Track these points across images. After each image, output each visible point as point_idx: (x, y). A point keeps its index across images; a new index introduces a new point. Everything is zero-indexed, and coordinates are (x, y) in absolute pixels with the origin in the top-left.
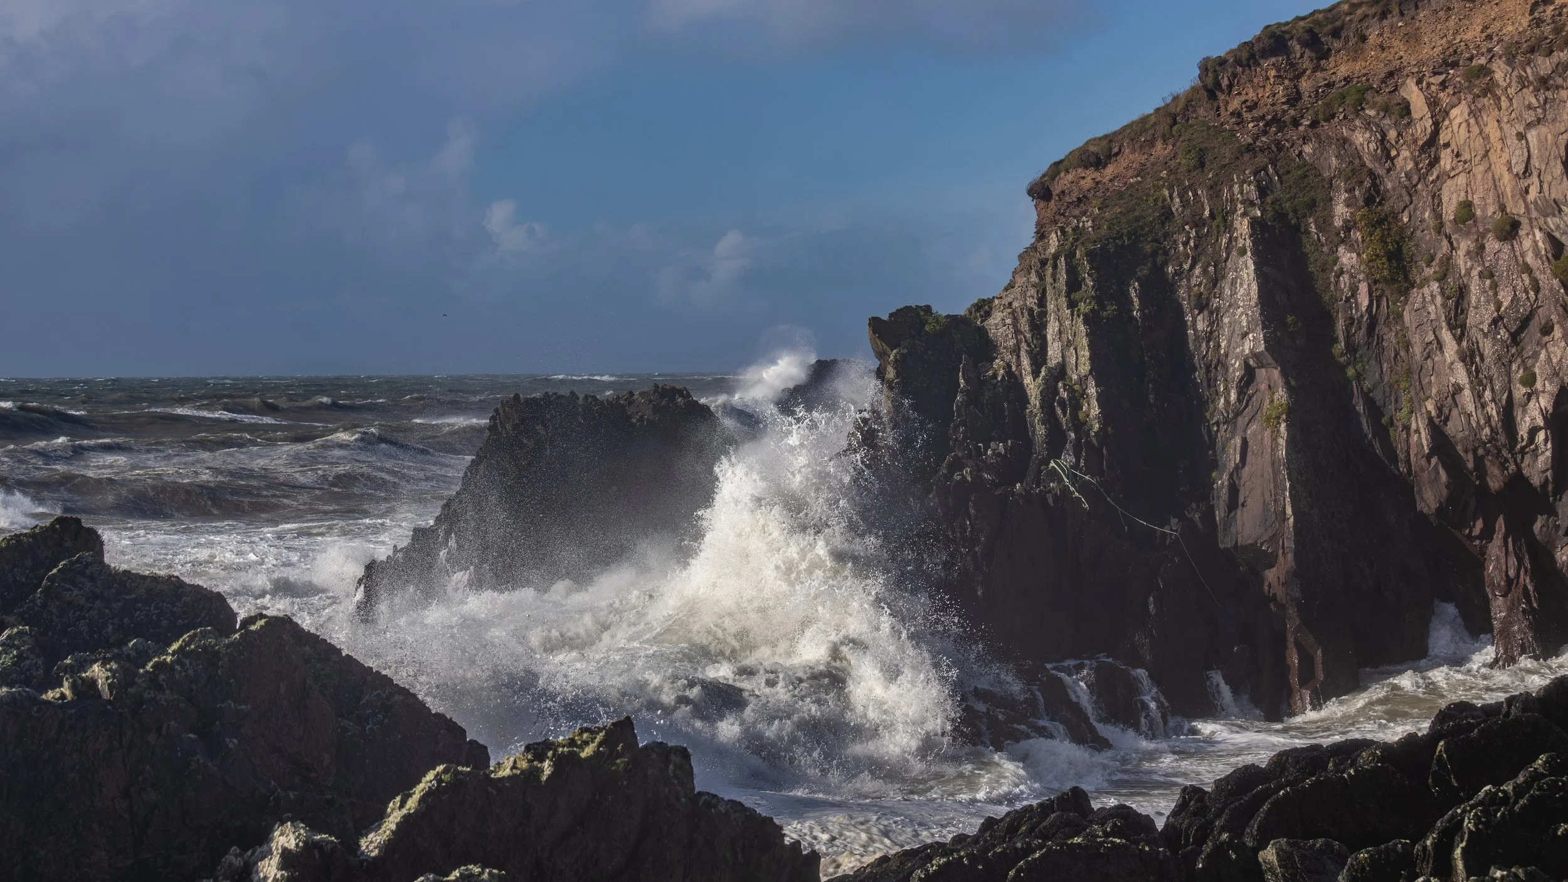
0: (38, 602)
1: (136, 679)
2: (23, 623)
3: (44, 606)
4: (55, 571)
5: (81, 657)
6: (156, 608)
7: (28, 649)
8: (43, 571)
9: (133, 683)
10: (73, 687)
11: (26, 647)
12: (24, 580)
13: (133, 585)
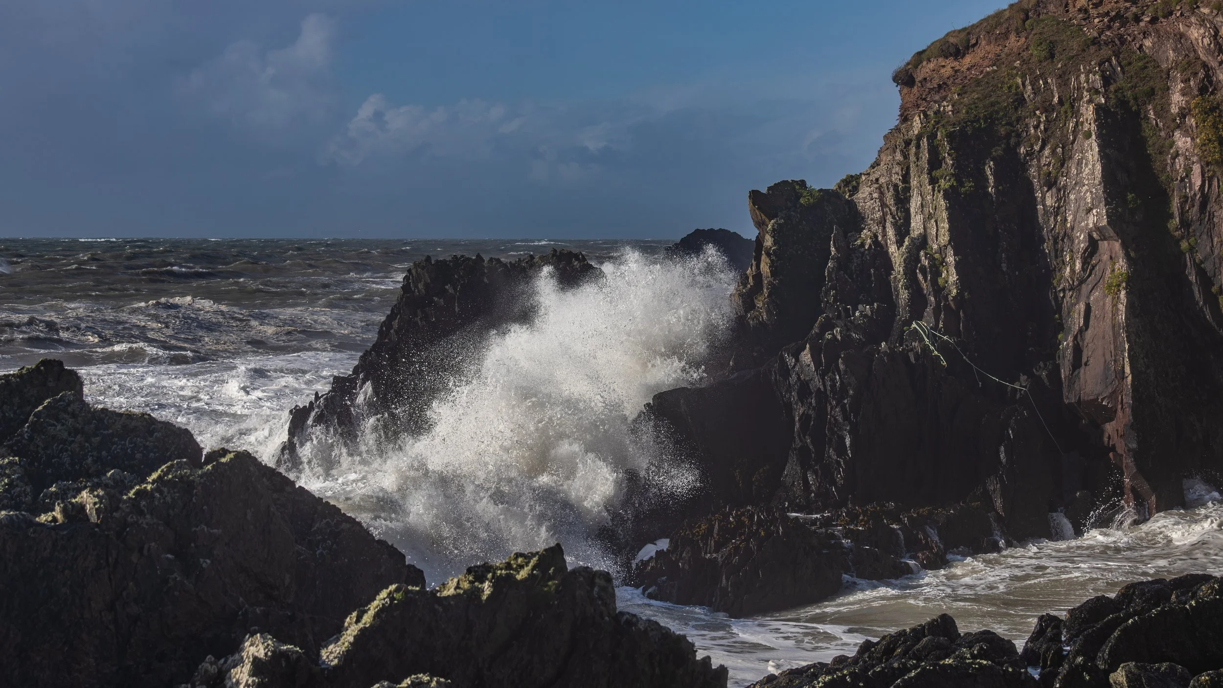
0: (26, 436)
1: (121, 505)
2: (12, 454)
3: (31, 439)
4: (40, 408)
5: (65, 485)
6: (130, 443)
7: (18, 478)
8: (28, 408)
9: (118, 509)
10: (64, 511)
11: (16, 475)
12: (12, 415)
13: (110, 421)
